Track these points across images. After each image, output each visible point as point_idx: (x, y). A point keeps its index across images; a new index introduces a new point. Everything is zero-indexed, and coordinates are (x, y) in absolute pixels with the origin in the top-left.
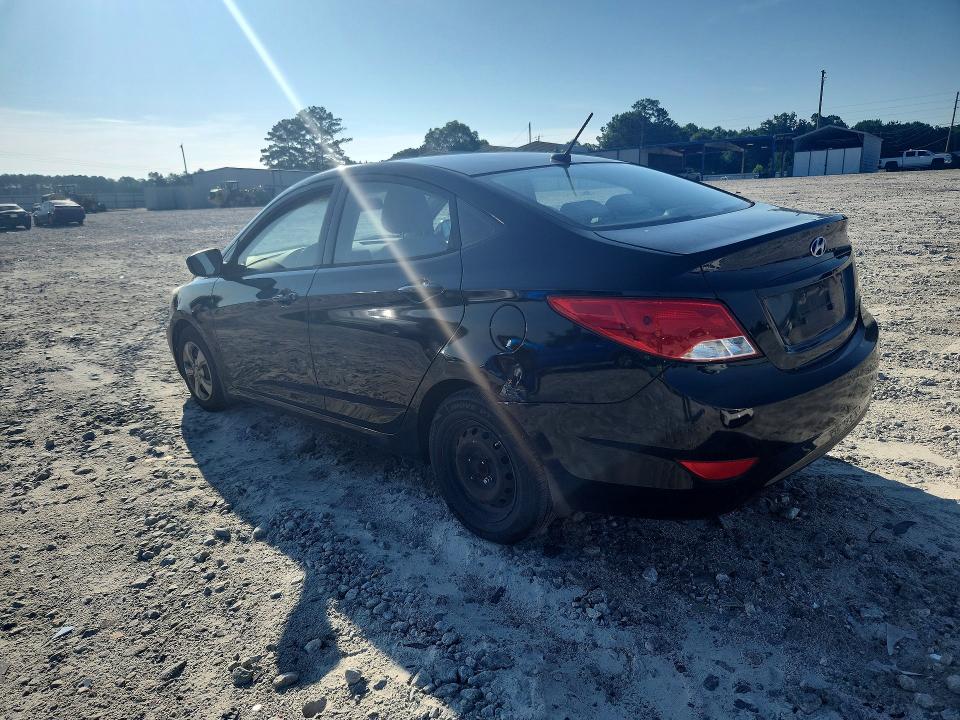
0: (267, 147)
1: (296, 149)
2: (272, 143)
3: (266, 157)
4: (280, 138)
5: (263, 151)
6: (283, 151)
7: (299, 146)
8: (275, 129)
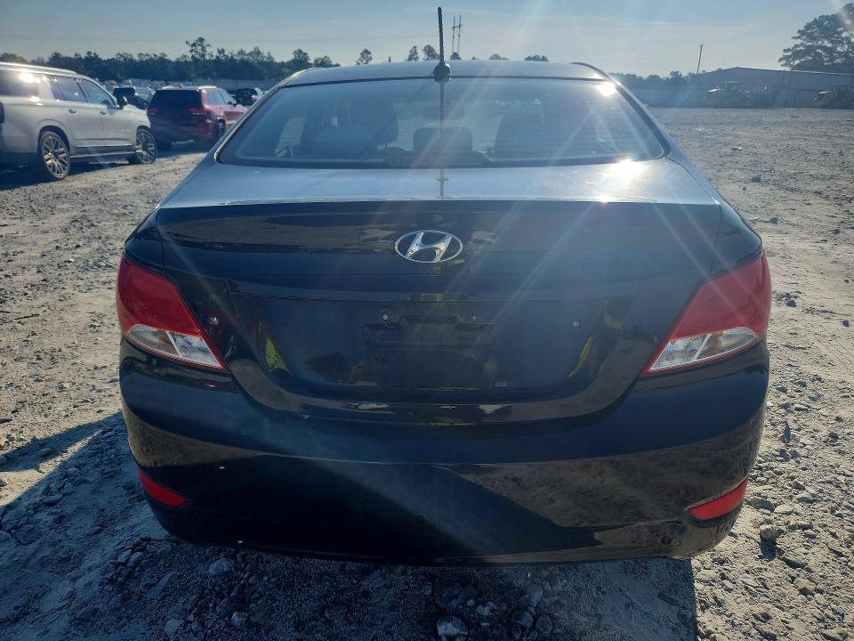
0: (791, 46)
1: (825, 49)
2: (799, 42)
3: (786, 58)
4: (811, 37)
5: (786, 51)
6: (808, 51)
7: (830, 45)
8: (808, 26)
